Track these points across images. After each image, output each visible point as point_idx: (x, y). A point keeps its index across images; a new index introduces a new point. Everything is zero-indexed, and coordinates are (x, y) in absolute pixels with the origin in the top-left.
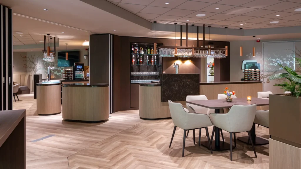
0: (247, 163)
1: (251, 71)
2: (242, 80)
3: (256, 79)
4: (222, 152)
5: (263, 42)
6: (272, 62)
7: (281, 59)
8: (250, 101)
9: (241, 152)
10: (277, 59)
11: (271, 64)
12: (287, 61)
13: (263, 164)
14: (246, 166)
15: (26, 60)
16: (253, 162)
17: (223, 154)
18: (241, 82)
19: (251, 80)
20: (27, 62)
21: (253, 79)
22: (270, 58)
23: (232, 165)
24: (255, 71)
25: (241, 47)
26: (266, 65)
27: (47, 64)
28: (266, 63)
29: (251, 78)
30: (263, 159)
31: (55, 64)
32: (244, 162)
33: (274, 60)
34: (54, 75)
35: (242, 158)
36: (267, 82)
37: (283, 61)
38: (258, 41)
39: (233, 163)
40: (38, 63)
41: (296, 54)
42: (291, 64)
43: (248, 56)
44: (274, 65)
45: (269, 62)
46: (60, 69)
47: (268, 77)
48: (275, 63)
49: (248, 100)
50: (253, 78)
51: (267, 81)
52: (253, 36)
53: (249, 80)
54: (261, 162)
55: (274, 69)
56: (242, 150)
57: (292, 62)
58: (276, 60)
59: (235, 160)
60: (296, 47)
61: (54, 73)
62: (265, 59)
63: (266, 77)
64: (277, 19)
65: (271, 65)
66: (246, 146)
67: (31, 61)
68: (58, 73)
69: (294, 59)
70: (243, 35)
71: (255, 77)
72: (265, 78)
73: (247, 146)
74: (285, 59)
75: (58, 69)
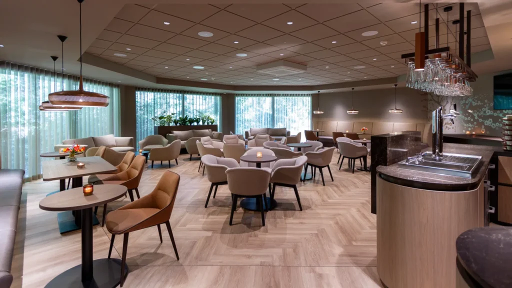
15: (426, 100)
20: (428, 102)
27: (467, 104)
31: (486, 104)
34: (483, 126)
40: (447, 102)
46: (501, 115)
61: (483, 123)
67: (435, 101)
68: (494, 122)
75: (495, 114)
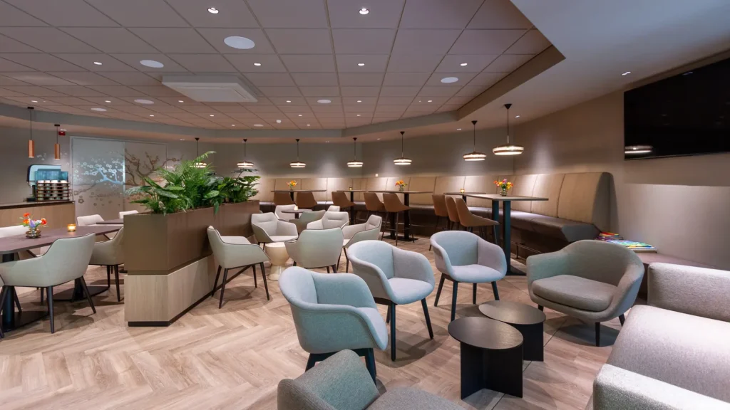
0: (83, 325)
1: (51, 184)
2: (29, 200)
3: (61, 198)
4: (26, 328)
5: (71, 137)
6: (88, 169)
7: (104, 166)
8: (74, 231)
9: (64, 315)
10: (97, 165)
11: (87, 173)
12: (113, 168)
13: (109, 317)
14: (83, 330)
16: (92, 320)
17: (30, 330)
18: (26, 203)
19: (51, 199)
21: (55, 198)
22: (85, 164)
23: (58, 337)
24: (58, 184)
25: (31, 142)
26: (77, 174)
28: (77, 171)
29: (51, 195)
30: (106, 312)
32: (77, 327)
33: (91, 166)
35: (71, 322)
36: (79, 202)
37: (107, 168)
38: (64, 134)
39: (58, 335)
41: (127, 159)
42: (120, 174)
43: (41, 158)
44: (92, 174)
45: (82, 170)
47: (80, 194)
48: (94, 171)
49: (69, 231)
50: (55, 196)
51: (79, 200)
52: (56, 125)
53: (46, 199)
54: (105, 315)
55: (93, 181)
56: (65, 311)
57: (120, 170)
58: (94, 166)
59: (58, 330)
60: (126, 150)
62: (74, 165)
63: (77, 194)
64: (106, 106)
65: (86, 175)
66: (67, 304)
69: (124, 167)
70: (36, 120)
71: (59, 195)
72: (75, 195)
73: (71, 304)
74: (110, 166)
